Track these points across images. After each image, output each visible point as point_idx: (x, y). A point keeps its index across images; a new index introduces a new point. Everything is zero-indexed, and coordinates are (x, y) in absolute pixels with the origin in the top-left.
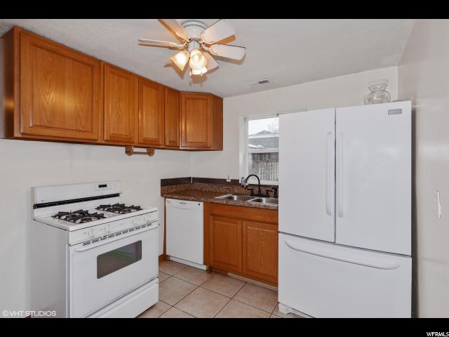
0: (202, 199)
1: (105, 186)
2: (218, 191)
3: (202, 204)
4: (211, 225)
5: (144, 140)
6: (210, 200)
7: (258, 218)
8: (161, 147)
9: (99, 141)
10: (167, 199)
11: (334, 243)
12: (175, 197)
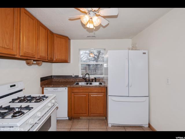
0: (68, 86)
1: (14, 85)
2: (68, 81)
3: (67, 88)
4: (73, 97)
5: (40, 57)
6: (72, 86)
7: (96, 91)
8: (46, 61)
9: (17, 56)
10: (44, 88)
11: (128, 96)
12: (50, 86)
